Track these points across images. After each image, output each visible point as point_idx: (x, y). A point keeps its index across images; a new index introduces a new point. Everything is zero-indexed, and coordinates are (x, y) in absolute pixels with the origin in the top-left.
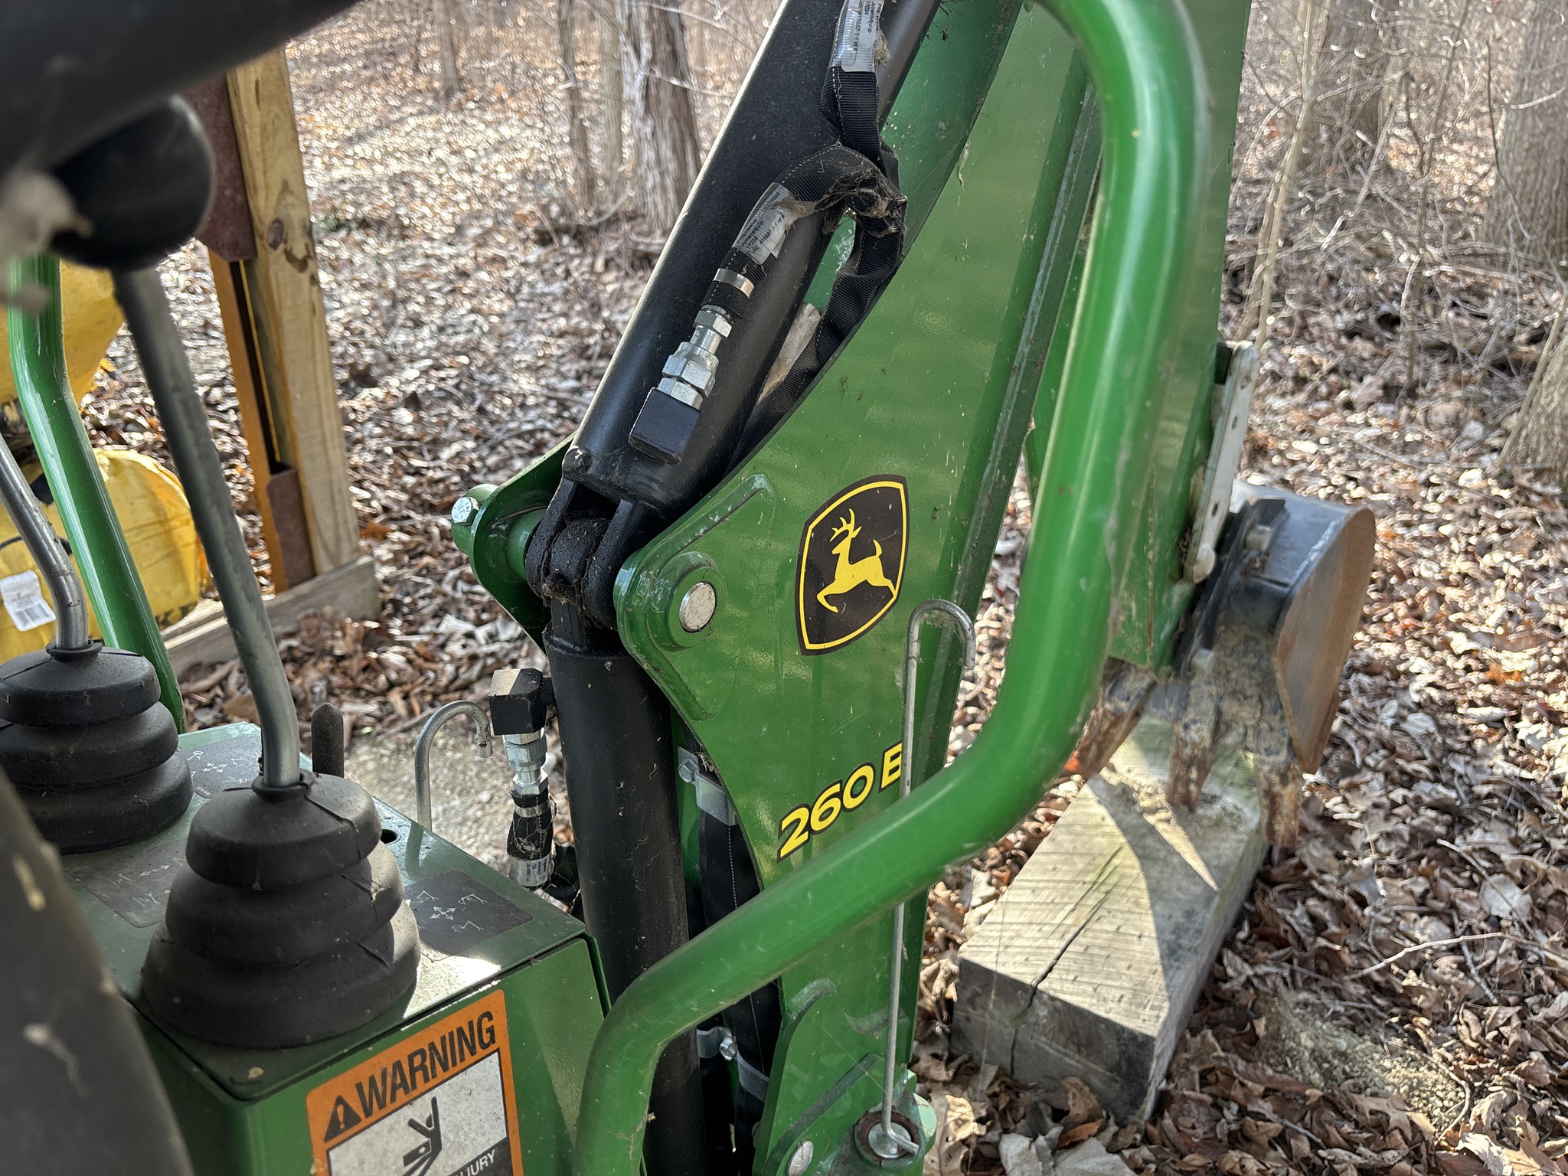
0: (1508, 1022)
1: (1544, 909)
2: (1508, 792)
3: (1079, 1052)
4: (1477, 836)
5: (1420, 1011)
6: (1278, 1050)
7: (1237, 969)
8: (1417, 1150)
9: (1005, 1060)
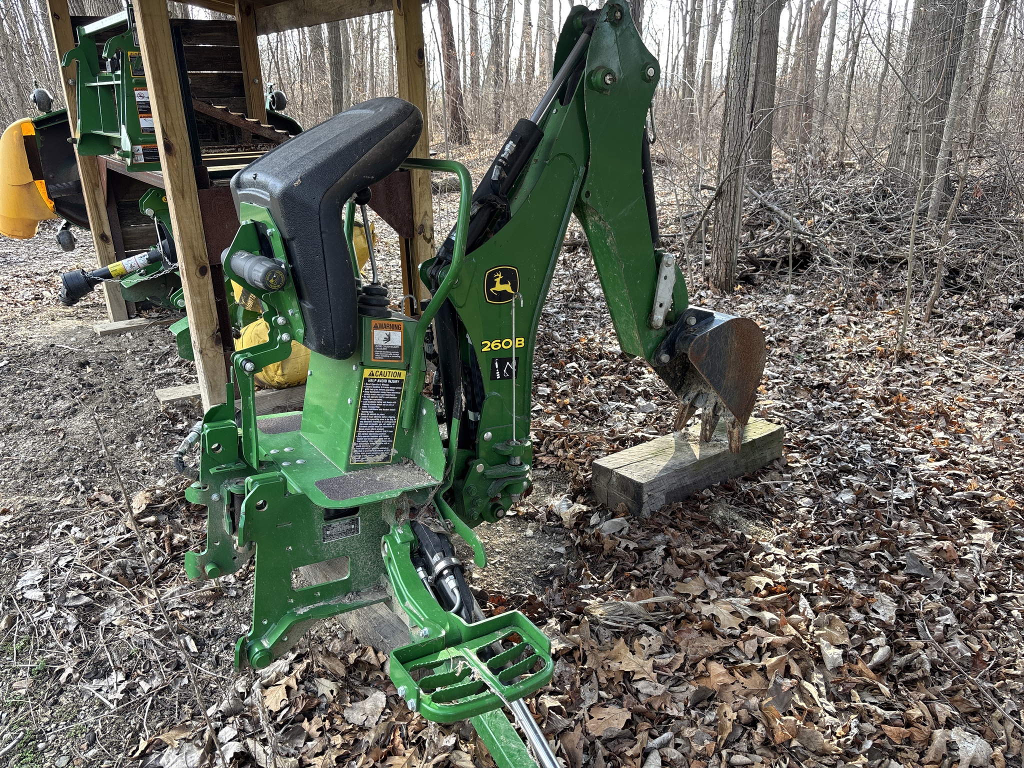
3: (624, 491)
6: (707, 513)
9: (605, 501)
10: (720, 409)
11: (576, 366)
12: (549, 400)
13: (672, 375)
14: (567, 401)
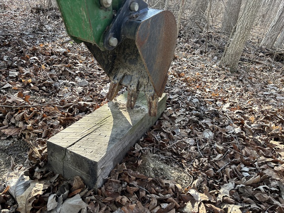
0: (205, 162)
1: (217, 137)
2: (212, 113)
3: (79, 168)
4: (204, 121)
5: (184, 159)
6: (144, 168)
7: (138, 148)
8: (176, 194)
9: (62, 172)
10: (141, 86)
11: (37, 58)
12: (17, 80)
13: (106, 62)
14: (30, 80)
